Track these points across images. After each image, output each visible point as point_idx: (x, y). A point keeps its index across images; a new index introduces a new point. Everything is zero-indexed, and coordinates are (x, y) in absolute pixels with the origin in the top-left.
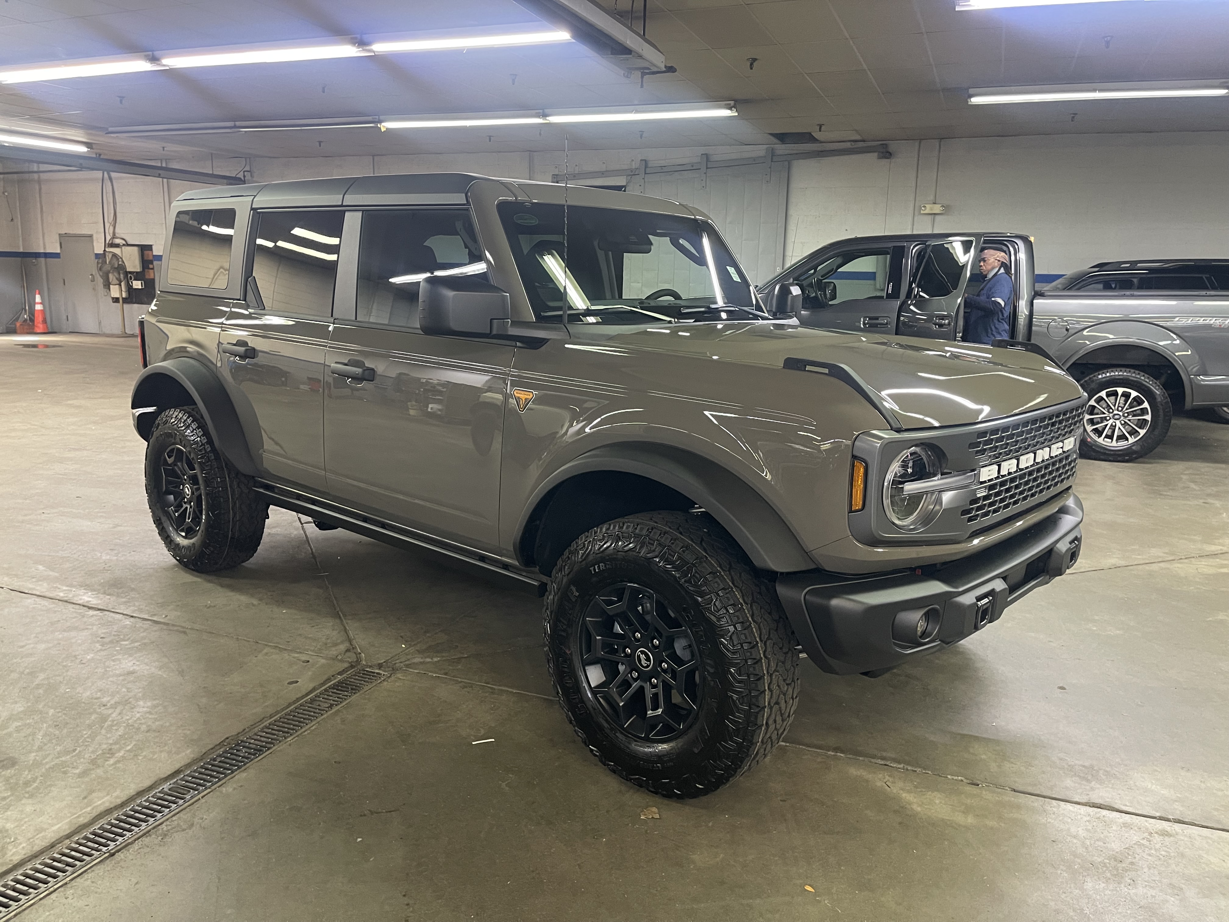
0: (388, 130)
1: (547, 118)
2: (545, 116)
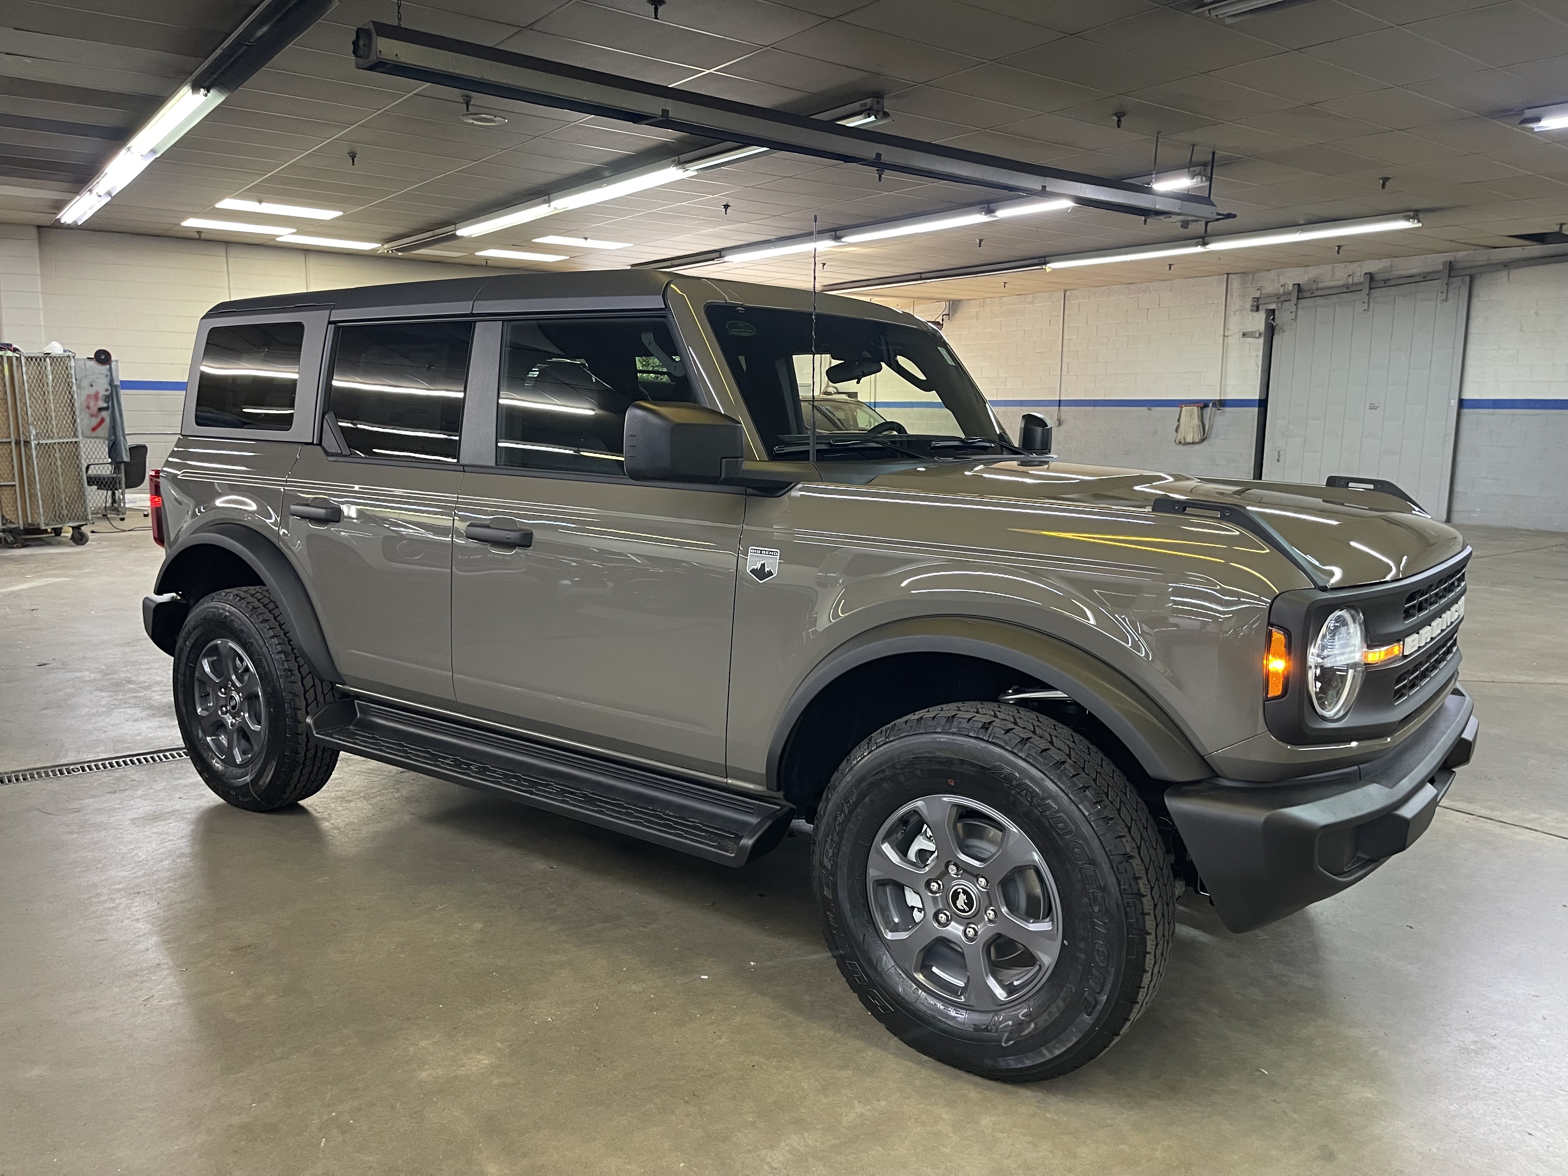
0: (1053, 269)
1: (1207, 246)
2: (1204, 244)
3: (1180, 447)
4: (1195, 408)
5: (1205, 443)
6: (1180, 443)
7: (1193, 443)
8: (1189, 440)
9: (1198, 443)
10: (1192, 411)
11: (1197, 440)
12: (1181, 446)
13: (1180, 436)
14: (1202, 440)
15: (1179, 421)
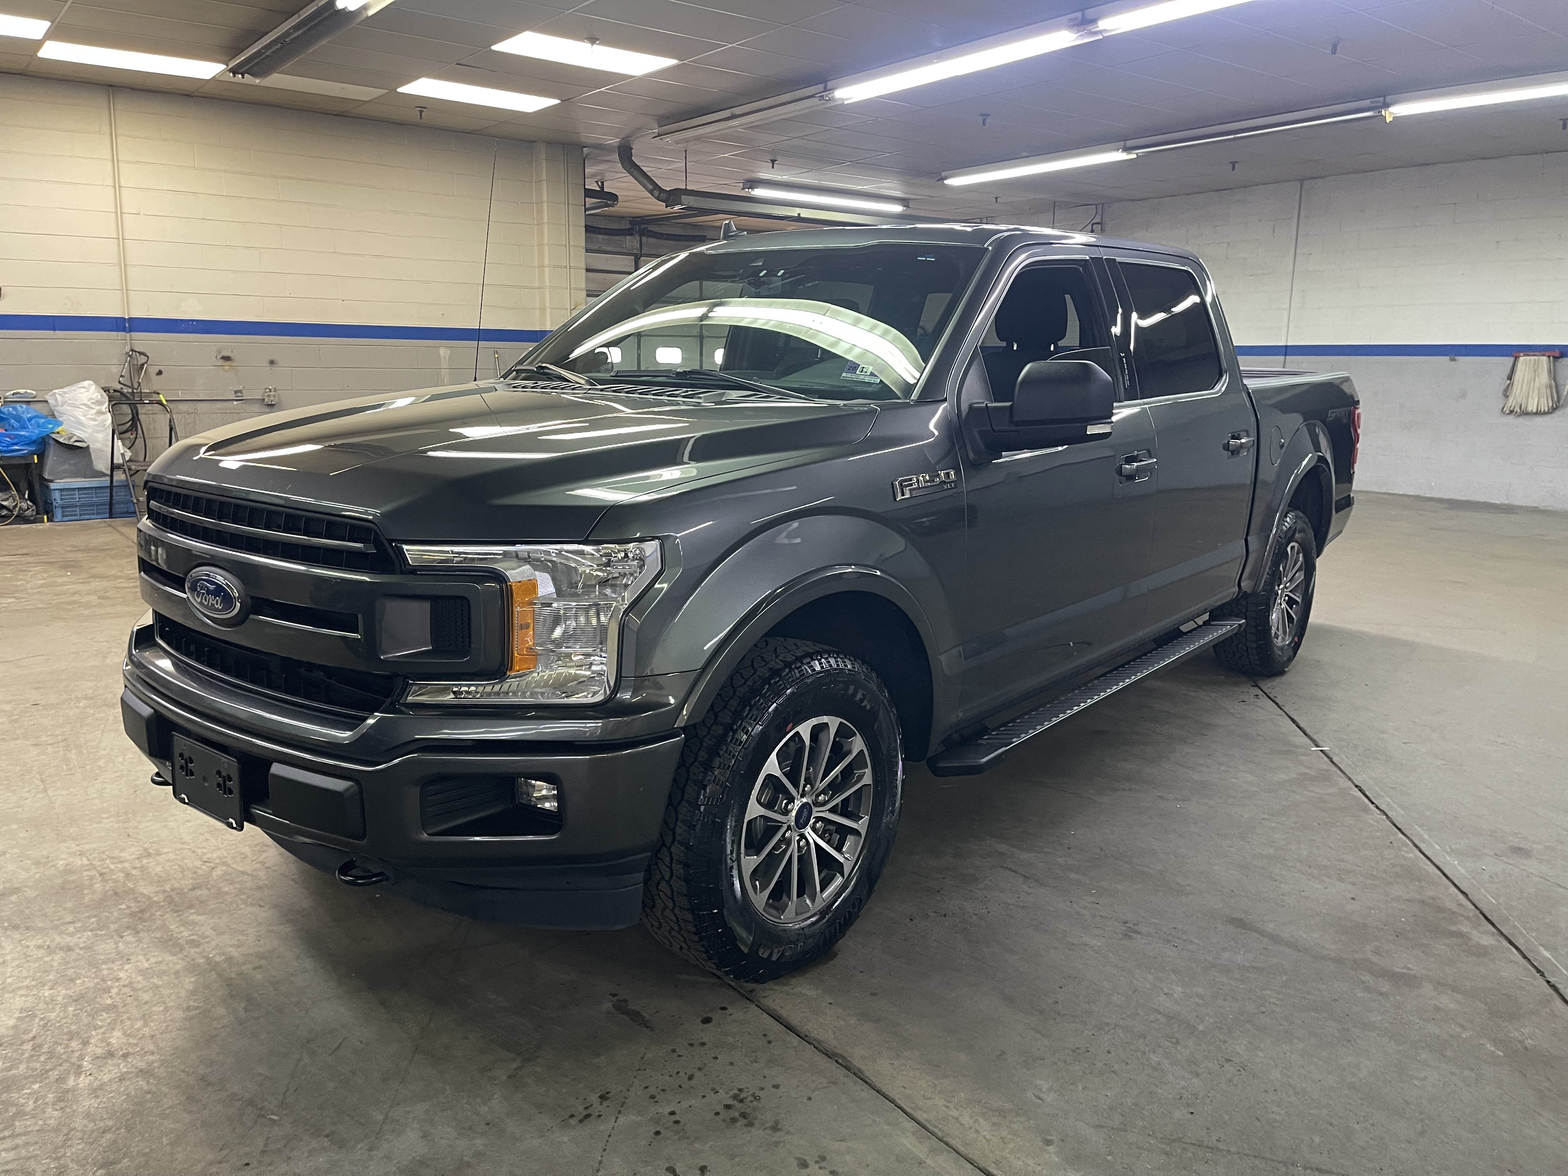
3: (1511, 419)
4: (1545, 359)
5: (1558, 413)
6: (1511, 412)
7: (1538, 413)
8: (1532, 407)
9: (1545, 413)
10: (1537, 364)
11: (1544, 407)
12: (1511, 417)
13: (1511, 402)
14: (1553, 410)
15: (1510, 378)
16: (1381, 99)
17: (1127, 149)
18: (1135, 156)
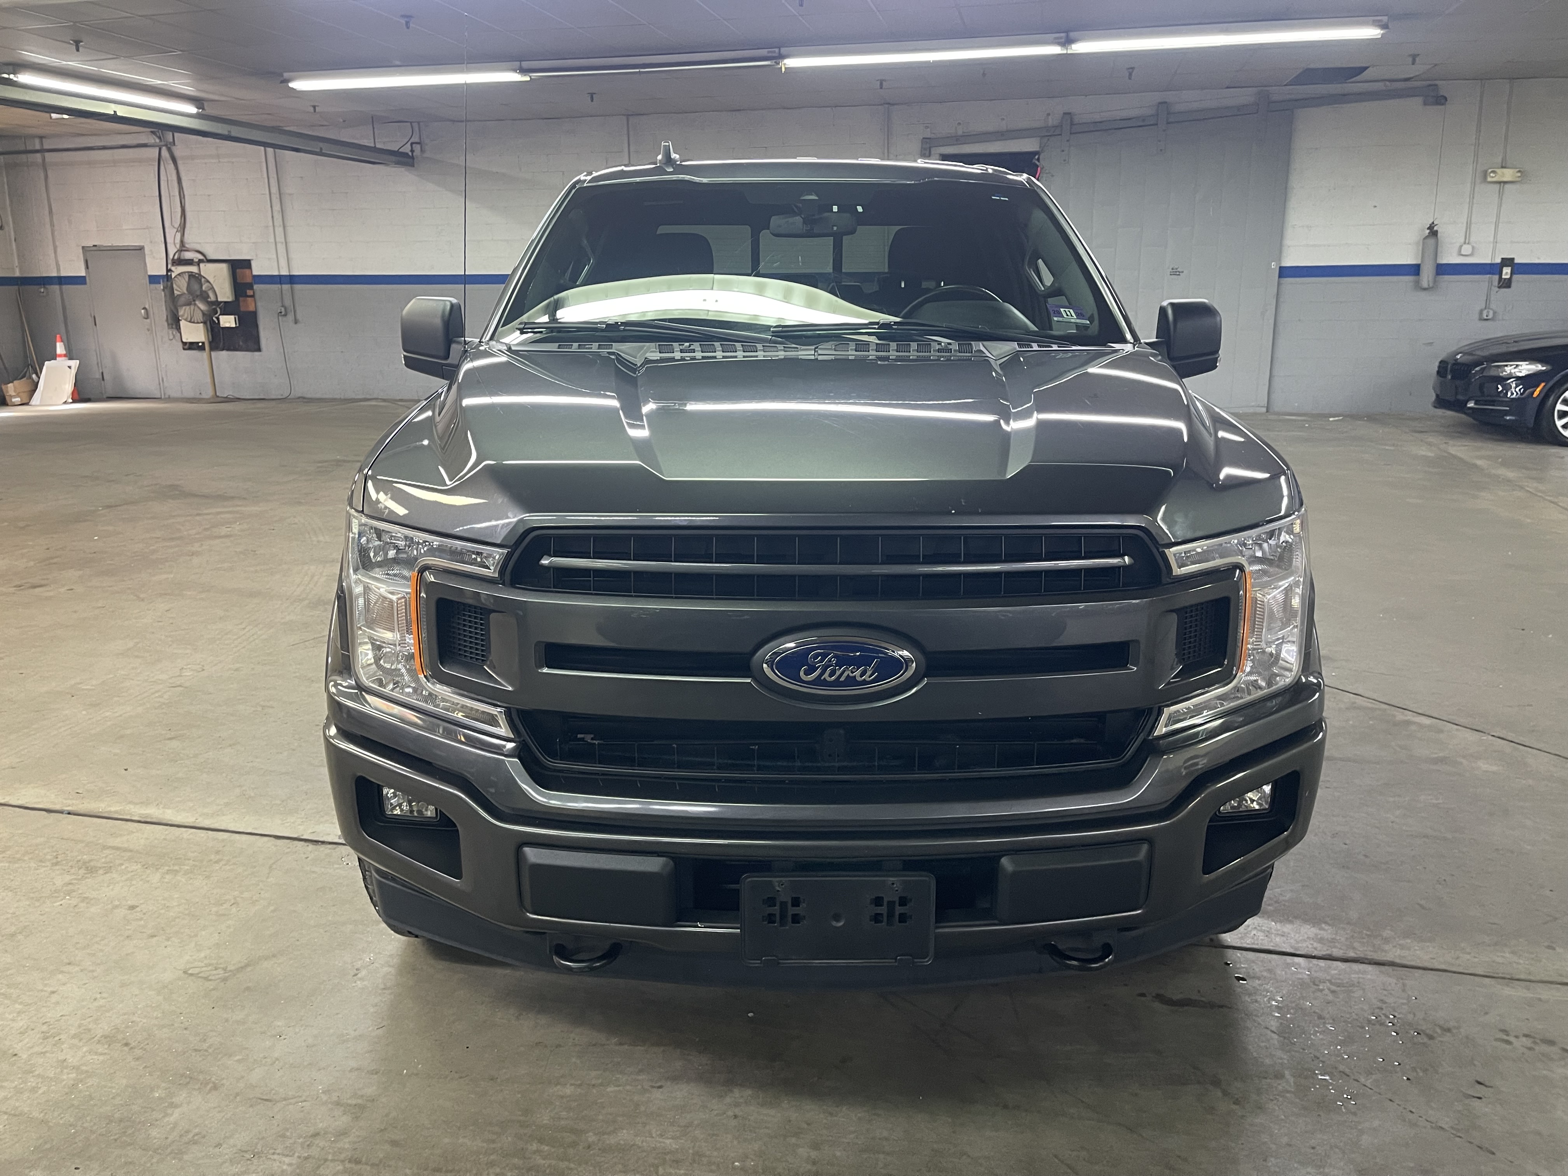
0: (791, 70)
16: (777, 50)
17: (523, 71)
18: (528, 79)
